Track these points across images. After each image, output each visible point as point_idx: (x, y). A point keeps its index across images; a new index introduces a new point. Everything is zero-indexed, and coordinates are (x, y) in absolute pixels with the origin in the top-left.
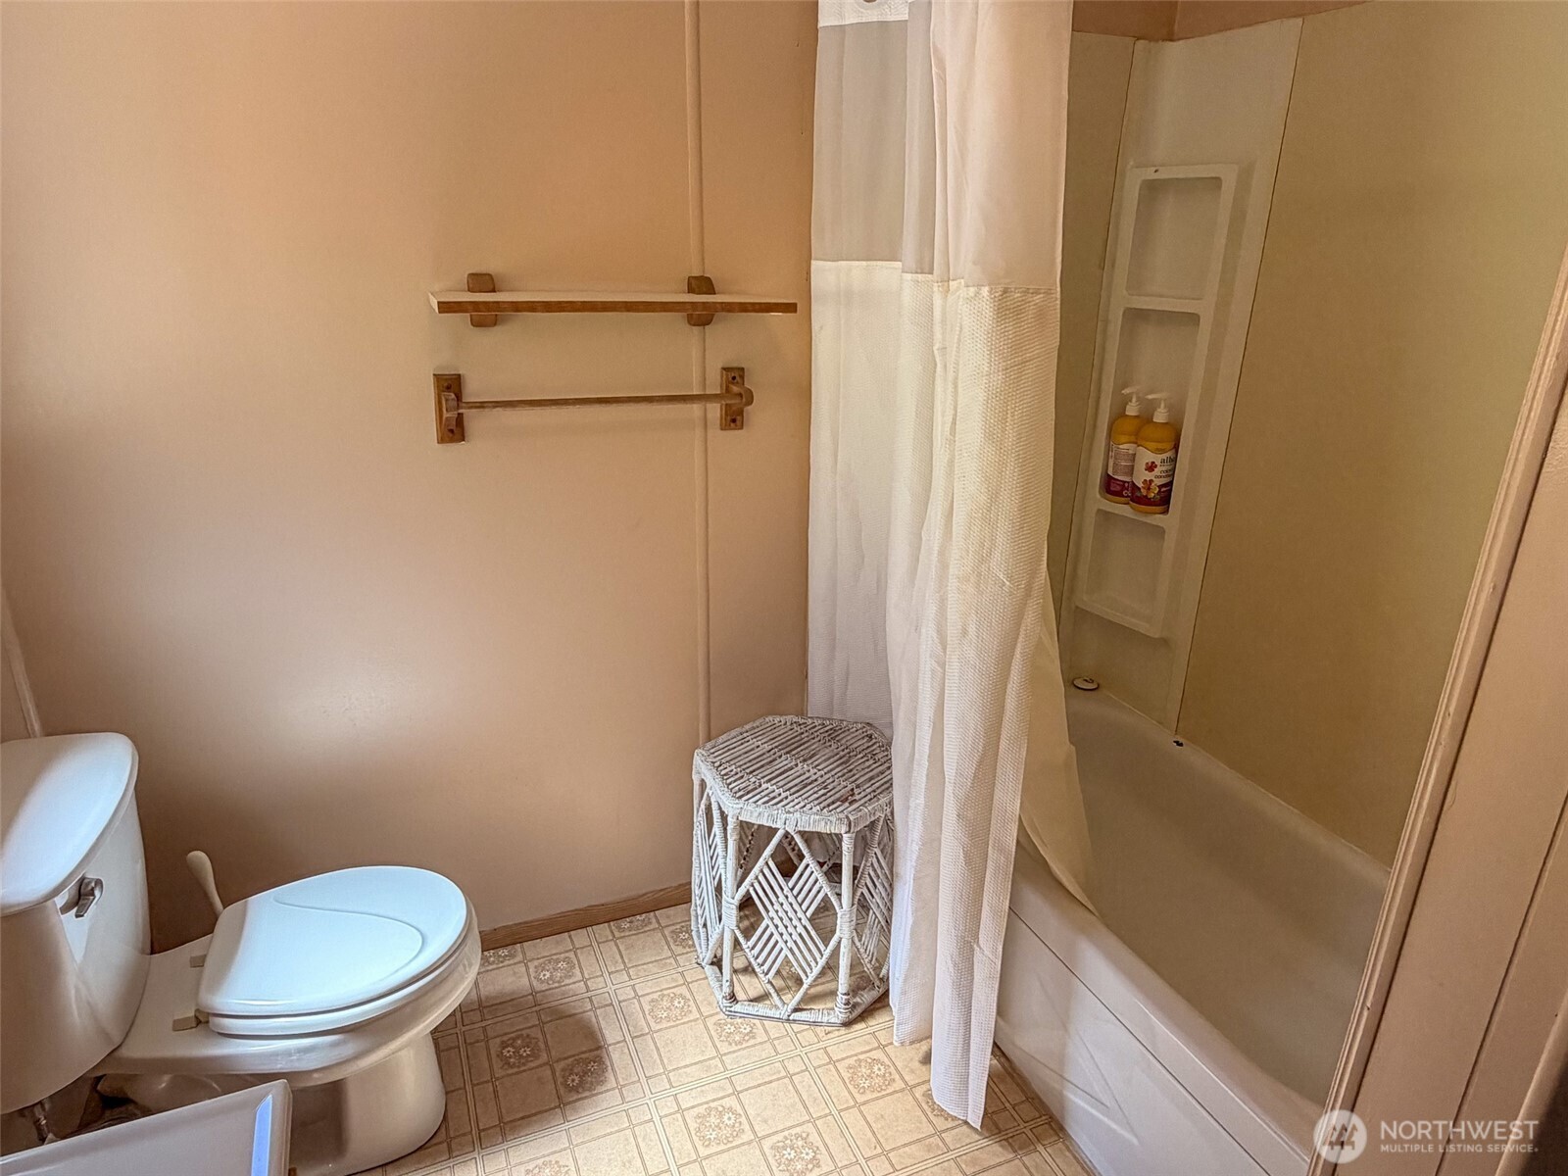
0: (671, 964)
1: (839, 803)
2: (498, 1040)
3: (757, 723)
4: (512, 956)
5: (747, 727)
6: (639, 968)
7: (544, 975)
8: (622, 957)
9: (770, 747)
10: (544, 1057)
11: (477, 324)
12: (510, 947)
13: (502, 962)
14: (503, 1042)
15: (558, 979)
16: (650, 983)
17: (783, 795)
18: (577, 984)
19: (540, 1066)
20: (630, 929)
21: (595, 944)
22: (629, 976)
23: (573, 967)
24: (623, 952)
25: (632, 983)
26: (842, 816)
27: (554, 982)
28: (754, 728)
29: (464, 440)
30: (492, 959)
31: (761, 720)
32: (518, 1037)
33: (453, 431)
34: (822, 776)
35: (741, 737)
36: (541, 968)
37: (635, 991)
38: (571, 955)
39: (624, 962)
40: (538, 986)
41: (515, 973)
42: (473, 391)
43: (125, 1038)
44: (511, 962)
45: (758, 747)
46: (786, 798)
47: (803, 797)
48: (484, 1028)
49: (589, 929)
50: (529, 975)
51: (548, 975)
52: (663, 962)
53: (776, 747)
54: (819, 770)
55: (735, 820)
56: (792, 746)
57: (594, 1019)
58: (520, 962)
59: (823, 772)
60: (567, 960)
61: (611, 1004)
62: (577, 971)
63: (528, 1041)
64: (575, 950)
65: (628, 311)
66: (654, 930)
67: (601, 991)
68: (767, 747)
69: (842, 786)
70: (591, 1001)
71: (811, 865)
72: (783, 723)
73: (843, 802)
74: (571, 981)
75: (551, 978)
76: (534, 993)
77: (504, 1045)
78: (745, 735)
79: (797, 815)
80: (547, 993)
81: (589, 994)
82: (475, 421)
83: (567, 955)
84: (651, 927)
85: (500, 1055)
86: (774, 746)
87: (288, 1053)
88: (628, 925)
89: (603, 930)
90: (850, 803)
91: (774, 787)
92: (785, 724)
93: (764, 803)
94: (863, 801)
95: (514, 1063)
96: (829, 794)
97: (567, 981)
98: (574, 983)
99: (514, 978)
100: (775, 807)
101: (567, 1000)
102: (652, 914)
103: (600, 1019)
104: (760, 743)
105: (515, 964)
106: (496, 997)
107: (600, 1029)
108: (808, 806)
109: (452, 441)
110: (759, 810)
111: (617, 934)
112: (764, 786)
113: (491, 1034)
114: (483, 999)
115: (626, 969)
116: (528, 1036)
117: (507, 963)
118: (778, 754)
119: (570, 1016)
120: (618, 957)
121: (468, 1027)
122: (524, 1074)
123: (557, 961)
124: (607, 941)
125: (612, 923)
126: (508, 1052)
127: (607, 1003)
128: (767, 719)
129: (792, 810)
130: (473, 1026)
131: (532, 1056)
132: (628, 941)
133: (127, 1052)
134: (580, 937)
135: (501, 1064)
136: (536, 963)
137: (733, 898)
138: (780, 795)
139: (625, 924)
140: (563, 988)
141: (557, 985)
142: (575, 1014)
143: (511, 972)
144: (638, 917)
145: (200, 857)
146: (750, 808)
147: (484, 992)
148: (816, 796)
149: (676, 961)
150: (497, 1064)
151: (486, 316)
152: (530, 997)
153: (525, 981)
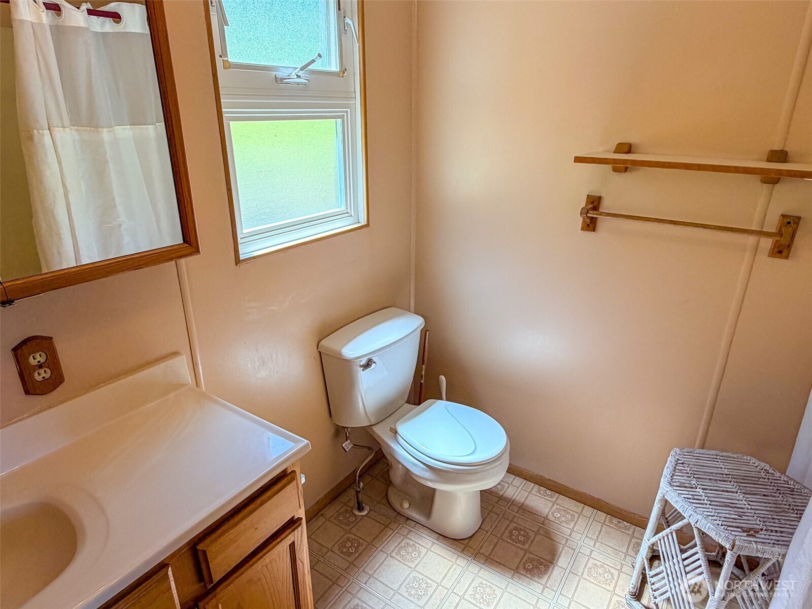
0: (621, 556)
1: (740, 530)
2: (515, 525)
3: (735, 456)
4: (551, 497)
5: (724, 454)
6: (603, 545)
7: (557, 515)
8: (599, 534)
9: (728, 473)
10: (526, 547)
11: (615, 170)
12: (553, 492)
13: (545, 496)
14: (517, 527)
15: (561, 520)
16: (601, 556)
17: (706, 502)
18: (567, 529)
19: (522, 549)
20: (616, 525)
21: (591, 519)
22: (594, 545)
23: (572, 521)
24: (602, 532)
25: (593, 548)
26: (732, 538)
27: (558, 520)
28: (730, 457)
29: (594, 231)
30: (542, 492)
31: (740, 456)
32: (523, 530)
33: (590, 225)
34: (748, 509)
35: (715, 457)
36: (559, 510)
37: (591, 553)
38: (577, 515)
39: (598, 537)
40: (550, 517)
41: (546, 504)
42: (605, 206)
43: (376, 424)
44: (549, 499)
45: (722, 468)
46: (706, 504)
47: (717, 511)
48: (515, 516)
49: (596, 510)
50: (550, 509)
51: (559, 515)
52: (618, 552)
53: (732, 475)
54: (749, 505)
55: (662, 496)
56: (744, 482)
57: (561, 549)
58: (552, 502)
59: (750, 507)
60: (573, 516)
61: (574, 550)
62: (572, 524)
63: (527, 536)
64: (580, 514)
65: (686, 169)
66: (628, 534)
67: (576, 541)
68: (726, 471)
69: (755, 522)
70: (566, 542)
71: (699, 554)
72: (755, 465)
73: (744, 531)
74: (566, 526)
75: (558, 518)
76: (546, 518)
77: (516, 529)
78: (718, 457)
79: (700, 517)
80: (552, 523)
81: (568, 537)
82: (604, 223)
83: (575, 514)
84: (627, 532)
85: (511, 532)
86: (731, 473)
87: (408, 461)
88: (616, 522)
89: (602, 516)
90: (747, 535)
91: (704, 494)
92: (756, 467)
93: (685, 498)
94: (758, 540)
95: (513, 539)
96: (738, 521)
97: (564, 525)
98: (567, 528)
99: (543, 506)
100: (689, 504)
101: (558, 533)
102: (634, 526)
103: (564, 551)
104: (724, 467)
105: (549, 501)
106: (529, 508)
107: (559, 556)
108: (715, 518)
109: (587, 230)
110: (677, 499)
111: (607, 523)
112: (698, 490)
113: (515, 520)
114: (524, 505)
115: (596, 541)
116: (528, 533)
117: (546, 498)
118: (731, 479)
119: (551, 539)
120: (597, 532)
121: (509, 511)
122: (513, 547)
123: (568, 513)
124: (599, 522)
125: (609, 516)
126: (515, 533)
127: (573, 547)
128: (745, 457)
129: (698, 512)
130: (511, 512)
131: (522, 542)
132: (609, 529)
133: (375, 429)
134: (588, 511)
135: (508, 535)
136: (558, 507)
137: (649, 540)
138: (704, 500)
139: (615, 521)
140: (560, 526)
141: (558, 522)
142: (555, 541)
143: (544, 503)
144: (625, 523)
145: (443, 378)
146: (672, 494)
147: (527, 502)
148: (728, 516)
149: (625, 556)
150: (507, 534)
151: (622, 167)
152: (543, 519)
153: (547, 510)
